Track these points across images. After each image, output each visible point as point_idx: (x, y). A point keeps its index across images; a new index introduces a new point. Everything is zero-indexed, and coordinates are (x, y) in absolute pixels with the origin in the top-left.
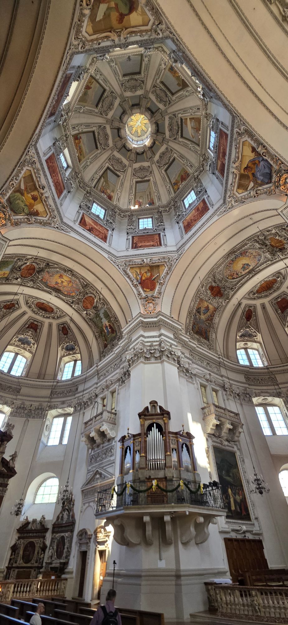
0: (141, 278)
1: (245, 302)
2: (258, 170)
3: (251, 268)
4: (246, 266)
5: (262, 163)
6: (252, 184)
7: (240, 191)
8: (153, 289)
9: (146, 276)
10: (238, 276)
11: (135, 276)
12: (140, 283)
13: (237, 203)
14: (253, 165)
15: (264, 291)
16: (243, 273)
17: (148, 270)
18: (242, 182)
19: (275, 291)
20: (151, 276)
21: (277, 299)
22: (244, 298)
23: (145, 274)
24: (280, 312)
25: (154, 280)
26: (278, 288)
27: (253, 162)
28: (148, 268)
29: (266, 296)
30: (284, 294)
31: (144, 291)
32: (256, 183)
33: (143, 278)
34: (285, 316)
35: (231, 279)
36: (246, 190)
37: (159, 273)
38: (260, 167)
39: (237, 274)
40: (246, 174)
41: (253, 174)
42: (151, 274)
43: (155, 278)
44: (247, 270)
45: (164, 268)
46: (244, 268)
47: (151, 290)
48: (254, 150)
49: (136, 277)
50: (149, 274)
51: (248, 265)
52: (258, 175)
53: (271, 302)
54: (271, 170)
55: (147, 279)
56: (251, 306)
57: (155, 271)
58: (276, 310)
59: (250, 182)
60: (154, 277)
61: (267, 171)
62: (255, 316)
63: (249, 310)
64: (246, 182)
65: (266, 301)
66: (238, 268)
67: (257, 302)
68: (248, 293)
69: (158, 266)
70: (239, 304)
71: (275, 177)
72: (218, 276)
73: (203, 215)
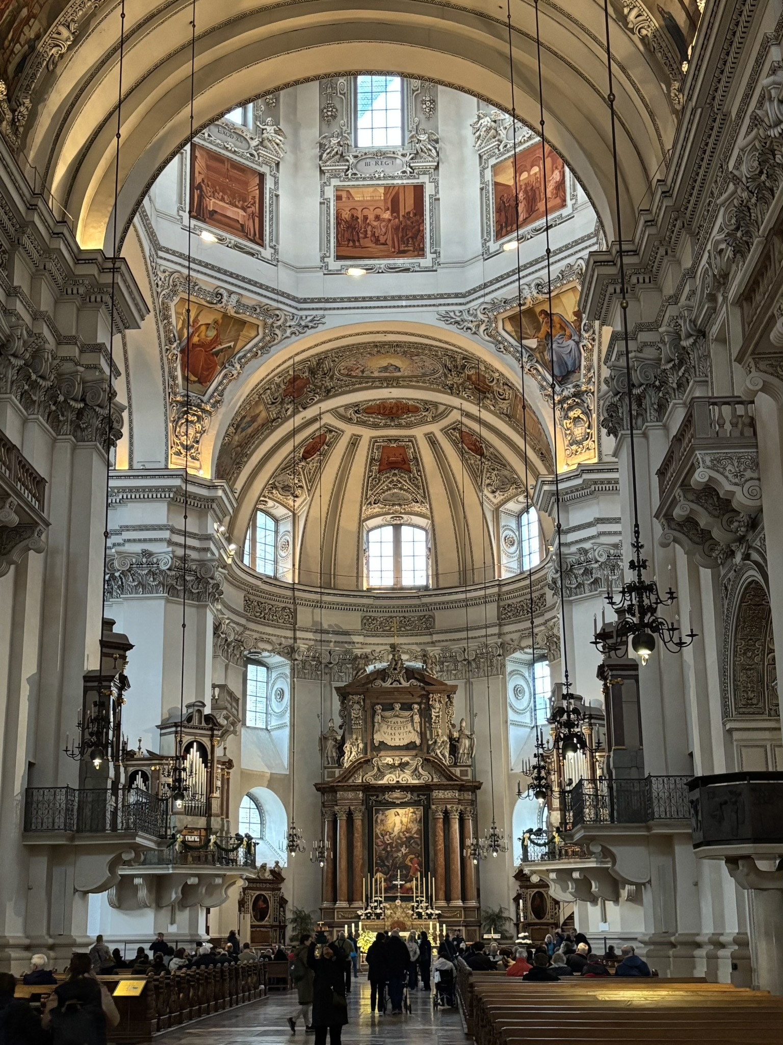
0: (189, 338)
1: (328, 419)
2: (560, 341)
3: (399, 374)
4: (391, 368)
5: (571, 343)
6: (532, 343)
7: (509, 328)
8: (204, 379)
9: (203, 334)
10: (360, 374)
11: (180, 326)
12: (182, 351)
13: (487, 338)
14: (558, 326)
15: (379, 414)
16: (376, 374)
17: (216, 322)
18: (524, 320)
19: (399, 426)
20: (216, 340)
21: (390, 440)
22: (334, 412)
23: (203, 328)
24: (375, 468)
25: (217, 354)
26: (409, 426)
28: (219, 317)
29: (375, 426)
30: (411, 441)
31: (186, 379)
32: (541, 349)
33: (195, 339)
34: (379, 481)
35: (342, 374)
36: (520, 339)
37: (236, 340)
38: (565, 344)
39: (363, 372)
40: (539, 321)
41: (548, 336)
42: (217, 336)
43: (221, 350)
44: (387, 374)
45: (253, 334)
46: (385, 369)
47: (199, 382)
49: (182, 329)
50: (212, 334)
51: (398, 369)
53: (374, 440)
54: (574, 372)
55: (201, 345)
56: (331, 431)
57: (232, 331)
58: (373, 459)
59: (534, 337)
60: (220, 347)
61: (569, 361)
62: (324, 454)
63: (322, 438)
64: (529, 331)
65: (367, 434)
66: (376, 364)
67: (350, 430)
68: (347, 407)
69: (244, 323)
70: (314, 420)
71: (570, 390)
72: (326, 365)
73: (401, 253)
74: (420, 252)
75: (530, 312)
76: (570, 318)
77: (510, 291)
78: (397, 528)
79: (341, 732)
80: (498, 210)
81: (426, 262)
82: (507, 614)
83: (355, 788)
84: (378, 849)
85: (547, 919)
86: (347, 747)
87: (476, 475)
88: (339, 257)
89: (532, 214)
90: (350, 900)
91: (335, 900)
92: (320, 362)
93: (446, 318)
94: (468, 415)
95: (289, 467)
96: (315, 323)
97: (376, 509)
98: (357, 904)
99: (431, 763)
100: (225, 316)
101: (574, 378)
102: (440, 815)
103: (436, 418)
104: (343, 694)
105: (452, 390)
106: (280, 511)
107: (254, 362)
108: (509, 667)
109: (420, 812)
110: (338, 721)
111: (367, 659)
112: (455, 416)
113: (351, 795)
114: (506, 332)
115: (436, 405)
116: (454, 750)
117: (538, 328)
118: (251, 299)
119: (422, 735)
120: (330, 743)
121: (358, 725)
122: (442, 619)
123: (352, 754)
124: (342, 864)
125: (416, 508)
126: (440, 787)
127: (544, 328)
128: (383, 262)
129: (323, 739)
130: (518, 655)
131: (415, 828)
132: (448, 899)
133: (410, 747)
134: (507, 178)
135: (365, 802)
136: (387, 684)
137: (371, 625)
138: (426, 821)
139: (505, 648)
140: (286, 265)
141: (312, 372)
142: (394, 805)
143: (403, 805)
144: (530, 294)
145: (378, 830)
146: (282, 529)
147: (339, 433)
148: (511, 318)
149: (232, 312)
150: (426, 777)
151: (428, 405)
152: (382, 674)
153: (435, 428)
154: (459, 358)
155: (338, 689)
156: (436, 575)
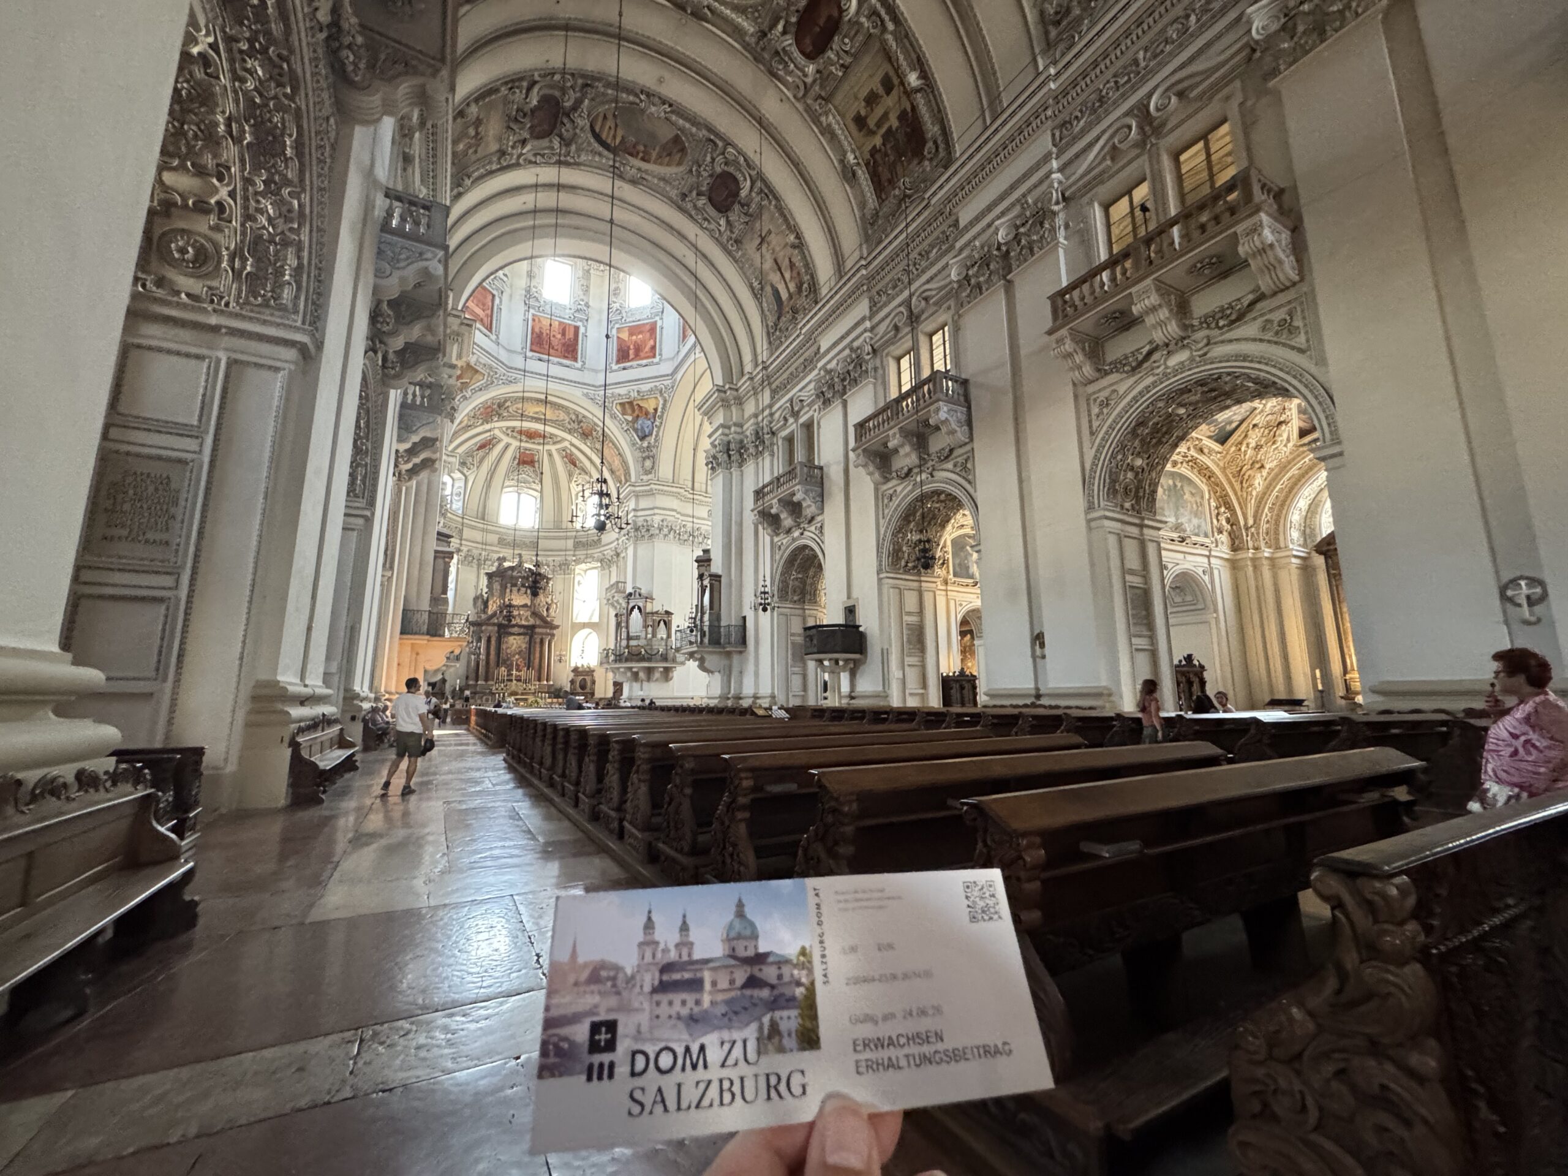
1: (497, 432)
2: (644, 420)
3: (544, 417)
4: (541, 413)
5: (649, 422)
6: (630, 418)
7: (619, 408)
10: (522, 413)
13: (606, 410)
14: (644, 413)
15: (524, 435)
16: (530, 414)
18: (627, 406)
19: (534, 443)
21: (527, 449)
22: (500, 428)
24: (516, 462)
26: (539, 444)
27: (647, 413)
29: (520, 441)
30: (539, 452)
32: (633, 422)
34: (517, 469)
35: (513, 410)
36: (623, 414)
37: (471, 379)
38: (646, 423)
39: (524, 411)
40: (635, 408)
41: (638, 416)
44: (537, 416)
45: (481, 378)
46: (537, 413)
48: (656, 410)
51: (544, 414)
52: (640, 422)
53: (518, 448)
54: (649, 436)
56: (496, 439)
58: (515, 457)
59: (631, 415)
61: (647, 431)
62: (490, 449)
63: (490, 441)
64: (629, 411)
65: (515, 443)
66: (532, 409)
67: (506, 440)
68: (508, 428)
69: (477, 371)
70: (490, 431)
71: (645, 444)
72: (508, 404)
73: (565, 357)
74: (575, 360)
75: (631, 403)
76: (651, 411)
77: (622, 391)
78: (519, 494)
79: (486, 596)
80: (619, 350)
81: (579, 365)
82: (578, 545)
83: (494, 624)
84: (503, 655)
85: (588, 690)
86: (491, 602)
87: (570, 475)
88: (531, 350)
89: (637, 356)
90: (486, 680)
91: (477, 681)
92: (506, 401)
93: (586, 395)
94: (572, 445)
95: (469, 454)
96: (515, 381)
97: (512, 483)
98: (490, 683)
99: (535, 614)
100: (468, 365)
101: (648, 439)
102: (538, 640)
103: (554, 443)
104: (490, 576)
105: (570, 432)
106: (457, 475)
107: (479, 393)
108: (577, 571)
109: (527, 638)
110: (485, 590)
111: (504, 559)
112: (566, 444)
113: (490, 628)
114: (617, 410)
115: (556, 436)
116: (548, 610)
117: (633, 411)
118: (484, 360)
119: (532, 601)
120: (480, 602)
121: (497, 593)
122: (542, 544)
123: (492, 608)
124: (482, 664)
125: (534, 486)
126: (540, 627)
127: (637, 412)
128: (556, 360)
129: (476, 599)
130: (583, 566)
131: (524, 646)
132: (539, 680)
133: (525, 606)
134: (625, 336)
135: (498, 632)
136: (515, 574)
137: (502, 542)
138: (530, 643)
139: (578, 562)
140: (504, 347)
141: (500, 406)
142: (514, 634)
143: (519, 634)
144: (634, 395)
145: (504, 646)
146: (457, 485)
147: (500, 441)
148: (621, 404)
149: (472, 364)
150: (532, 622)
151: (552, 436)
152: (512, 568)
153: (553, 448)
154: (580, 417)
155: (487, 574)
156: (541, 521)
